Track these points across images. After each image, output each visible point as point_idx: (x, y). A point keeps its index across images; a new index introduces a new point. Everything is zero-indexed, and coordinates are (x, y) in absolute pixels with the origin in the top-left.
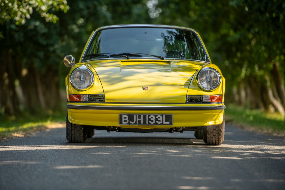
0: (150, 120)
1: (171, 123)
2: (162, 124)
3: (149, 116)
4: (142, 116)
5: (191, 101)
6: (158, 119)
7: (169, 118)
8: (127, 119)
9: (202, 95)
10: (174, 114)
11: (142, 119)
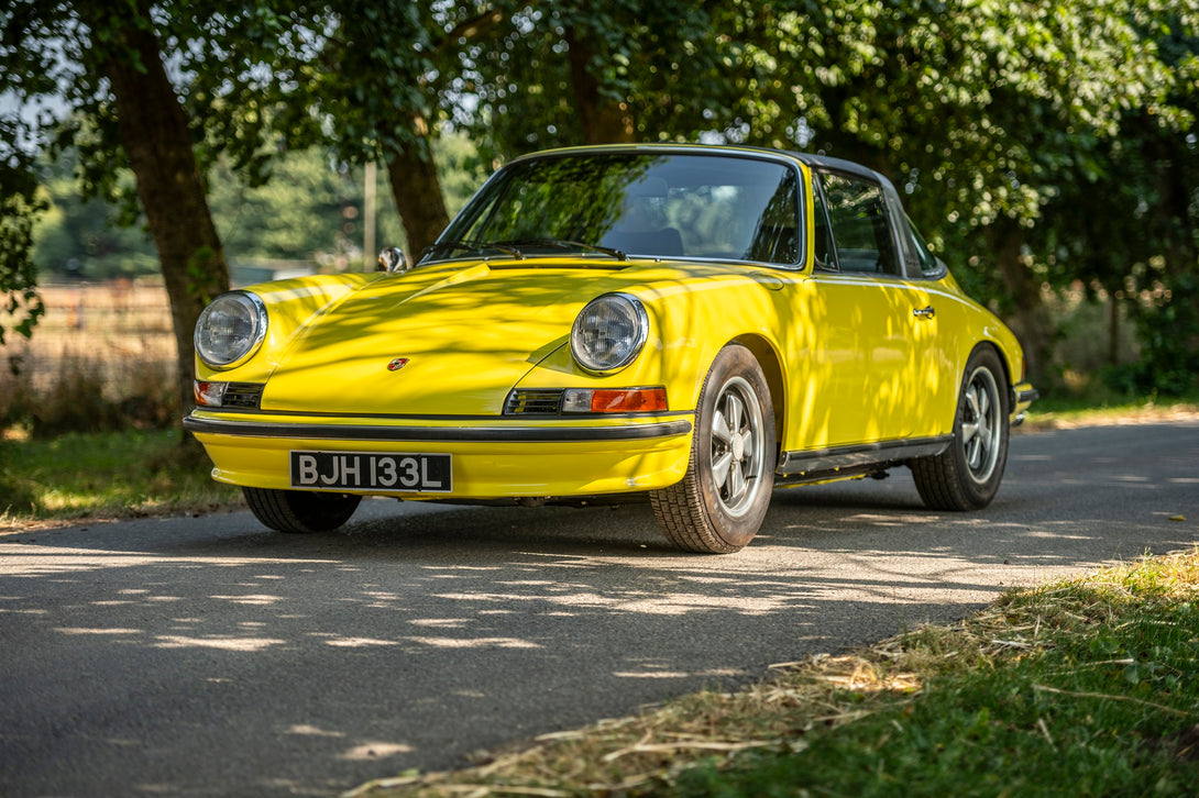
0: (380, 472)
1: (446, 486)
2: (419, 486)
3: (379, 458)
4: (357, 459)
5: (530, 410)
6: (405, 469)
7: (440, 468)
8: (313, 469)
9: (566, 389)
10: (456, 453)
11: (356, 471)
